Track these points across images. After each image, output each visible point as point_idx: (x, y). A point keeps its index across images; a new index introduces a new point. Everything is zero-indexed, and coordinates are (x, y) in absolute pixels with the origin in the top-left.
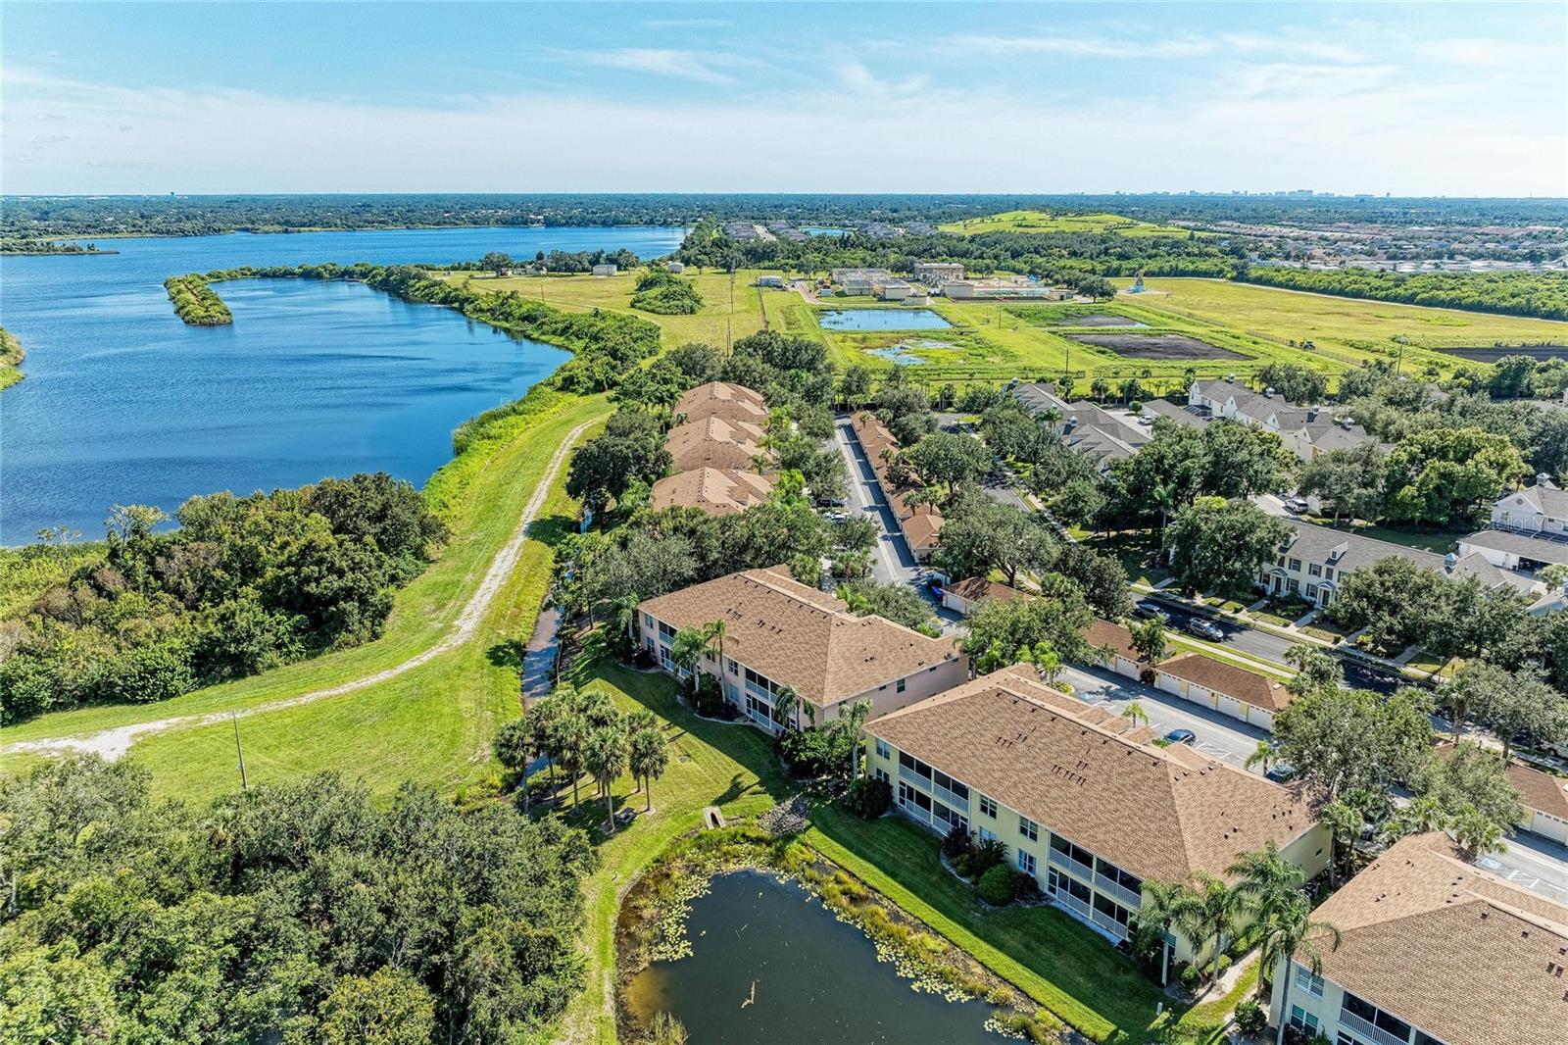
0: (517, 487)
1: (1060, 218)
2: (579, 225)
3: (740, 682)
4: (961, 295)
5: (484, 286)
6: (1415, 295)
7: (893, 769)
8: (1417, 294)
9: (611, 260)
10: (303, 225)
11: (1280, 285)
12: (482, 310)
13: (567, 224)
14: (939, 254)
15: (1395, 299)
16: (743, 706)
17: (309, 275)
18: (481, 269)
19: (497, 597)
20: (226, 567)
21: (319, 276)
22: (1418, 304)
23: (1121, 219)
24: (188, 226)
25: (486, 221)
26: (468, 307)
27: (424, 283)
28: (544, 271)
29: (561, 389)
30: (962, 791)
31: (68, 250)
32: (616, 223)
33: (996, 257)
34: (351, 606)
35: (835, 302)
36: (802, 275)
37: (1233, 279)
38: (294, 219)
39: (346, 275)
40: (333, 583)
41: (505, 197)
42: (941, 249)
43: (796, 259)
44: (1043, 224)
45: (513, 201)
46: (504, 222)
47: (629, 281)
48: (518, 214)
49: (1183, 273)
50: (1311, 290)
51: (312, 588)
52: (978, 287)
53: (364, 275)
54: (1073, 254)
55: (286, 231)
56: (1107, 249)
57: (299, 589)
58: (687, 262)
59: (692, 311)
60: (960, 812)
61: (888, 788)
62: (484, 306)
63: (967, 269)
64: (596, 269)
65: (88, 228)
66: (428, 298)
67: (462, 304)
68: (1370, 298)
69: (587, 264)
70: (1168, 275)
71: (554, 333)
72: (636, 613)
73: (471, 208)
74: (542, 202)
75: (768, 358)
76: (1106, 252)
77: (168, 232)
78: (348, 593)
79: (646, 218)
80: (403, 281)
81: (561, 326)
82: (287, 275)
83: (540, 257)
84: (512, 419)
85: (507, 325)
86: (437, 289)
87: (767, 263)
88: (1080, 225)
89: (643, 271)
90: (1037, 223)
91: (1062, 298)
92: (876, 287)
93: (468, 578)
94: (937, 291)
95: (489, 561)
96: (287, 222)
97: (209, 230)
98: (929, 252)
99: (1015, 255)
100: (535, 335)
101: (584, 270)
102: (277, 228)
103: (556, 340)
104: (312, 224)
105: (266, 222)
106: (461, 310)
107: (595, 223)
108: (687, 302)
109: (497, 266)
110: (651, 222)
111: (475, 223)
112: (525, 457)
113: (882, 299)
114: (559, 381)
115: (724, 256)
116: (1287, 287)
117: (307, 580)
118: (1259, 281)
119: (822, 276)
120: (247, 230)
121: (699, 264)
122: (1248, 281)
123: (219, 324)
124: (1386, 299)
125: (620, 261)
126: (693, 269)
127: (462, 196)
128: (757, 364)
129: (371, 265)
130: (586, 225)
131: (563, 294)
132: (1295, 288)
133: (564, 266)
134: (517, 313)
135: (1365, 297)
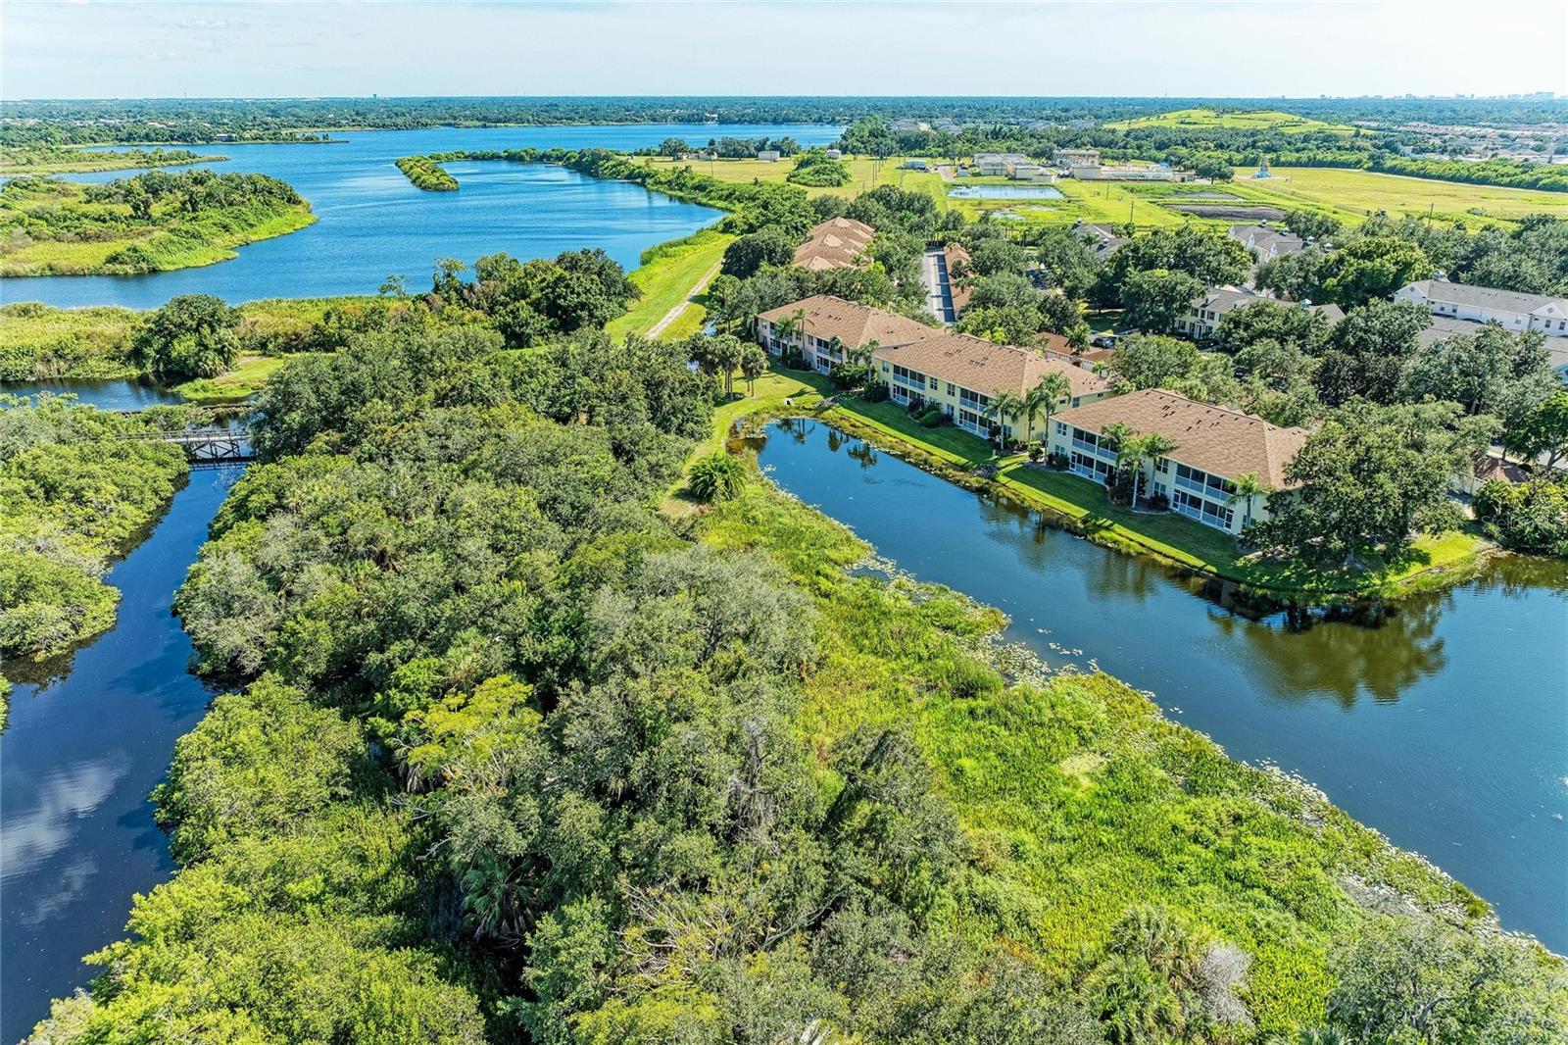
0: (687, 280)
1: (1225, 116)
2: (750, 122)
3: (814, 349)
4: (1089, 176)
5: (663, 166)
6: (1539, 180)
7: (889, 378)
8: (1540, 179)
9: (775, 147)
10: (499, 121)
11: (1412, 174)
12: (661, 183)
13: (740, 122)
14: (1084, 144)
15: (1519, 185)
16: (815, 364)
17: (512, 158)
18: (659, 154)
19: (670, 325)
20: (506, 295)
21: (521, 159)
22: (1540, 189)
23: (1289, 117)
24: (400, 121)
25: (665, 118)
26: (649, 181)
27: (612, 163)
28: (715, 157)
29: (724, 232)
30: (921, 378)
31: (307, 139)
32: (787, 120)
33: (1139, 148)
34: (584, 314)
35: (969, 180)
36: (948, 161)
37: (1369, 169)
38: (492, 116)
39: (543, 158)
40: (573, 299)
41: (683, 99)
42: (1086, 139)
43: (946, 148)
44: (1206, 121)
45: (690, 102)
46: (681, 120)
47: (789, 164)
48: (694, 113)
49: (1321, 164)
50: (1440, 177)
51: (561, 302)
52: (1106, 171)
53: (559, 159)
54: (1220, 146)
55: (485, 126)
56: (1255, 142)
57: (554, 302)
58: (844, 150)
59: (839, 184)
60: (921, 392)
61: (887, 389)
62: (663, 179)
63: (1103, 156)
64: (761, 154)
65: (314, 124)
66: (615, 175)
67: (644, 181)
68: (1496, 184)
69: (753, 151)
70: (1306, 165)
71: (720, 198)
72: (756, 319)
73: (650, 107)
74: (716, 103)
75: (888, 205)
76: (1254, 145)
77: (384, 126)
78: (583, 306)
79: (816, 116)
80: (594, 162)
81: (725, 193)
82: (494, 158)
83: (712, 143)
84: (684, 247)
85: (681, 194)
86: (622, 168)
87: (918, 152)
88: (1244, 122)
89: (802, 156)
90: (1200, 120)
91: (1183, 180)
92: (1010, 168)
93: (653, 318)
94: (1067, 172)
95: (667, 311)
96: (485, 118)
97: (418, 125)
98: (1073, 141)
99: (1160, 147)
100: (704, 201)
101: (750, 156)
102: (478, 123)
103: (721, 204)
104: (507, 120)
105: (466, 118)
106: (643, 184)
107: (766, 120)
108: (835, 176)
109: (673, 151)
110: (820, 120)
111: (654, 120)
112: (692, 267)
113: (1013, 178)
114: (721, 227)
115: (876, 145)
116: (1418, 175)
117: (559, 296)
118: (1393, 170)
119: (967, 161)
120: (450, 125)
121: (855, 151)
122: (1383, 171)
123: (448, 190)
124: (1510, 185)
125: (783, 149)
126: (849, 157)
127: (642, 98)
128: (875, 206)
129: (565, 150)
130: (757, 123)
131: (731, 172)
132: (1425, 176)
133: (734, 152)
134: (690, 184)
135: (1490, 184)
